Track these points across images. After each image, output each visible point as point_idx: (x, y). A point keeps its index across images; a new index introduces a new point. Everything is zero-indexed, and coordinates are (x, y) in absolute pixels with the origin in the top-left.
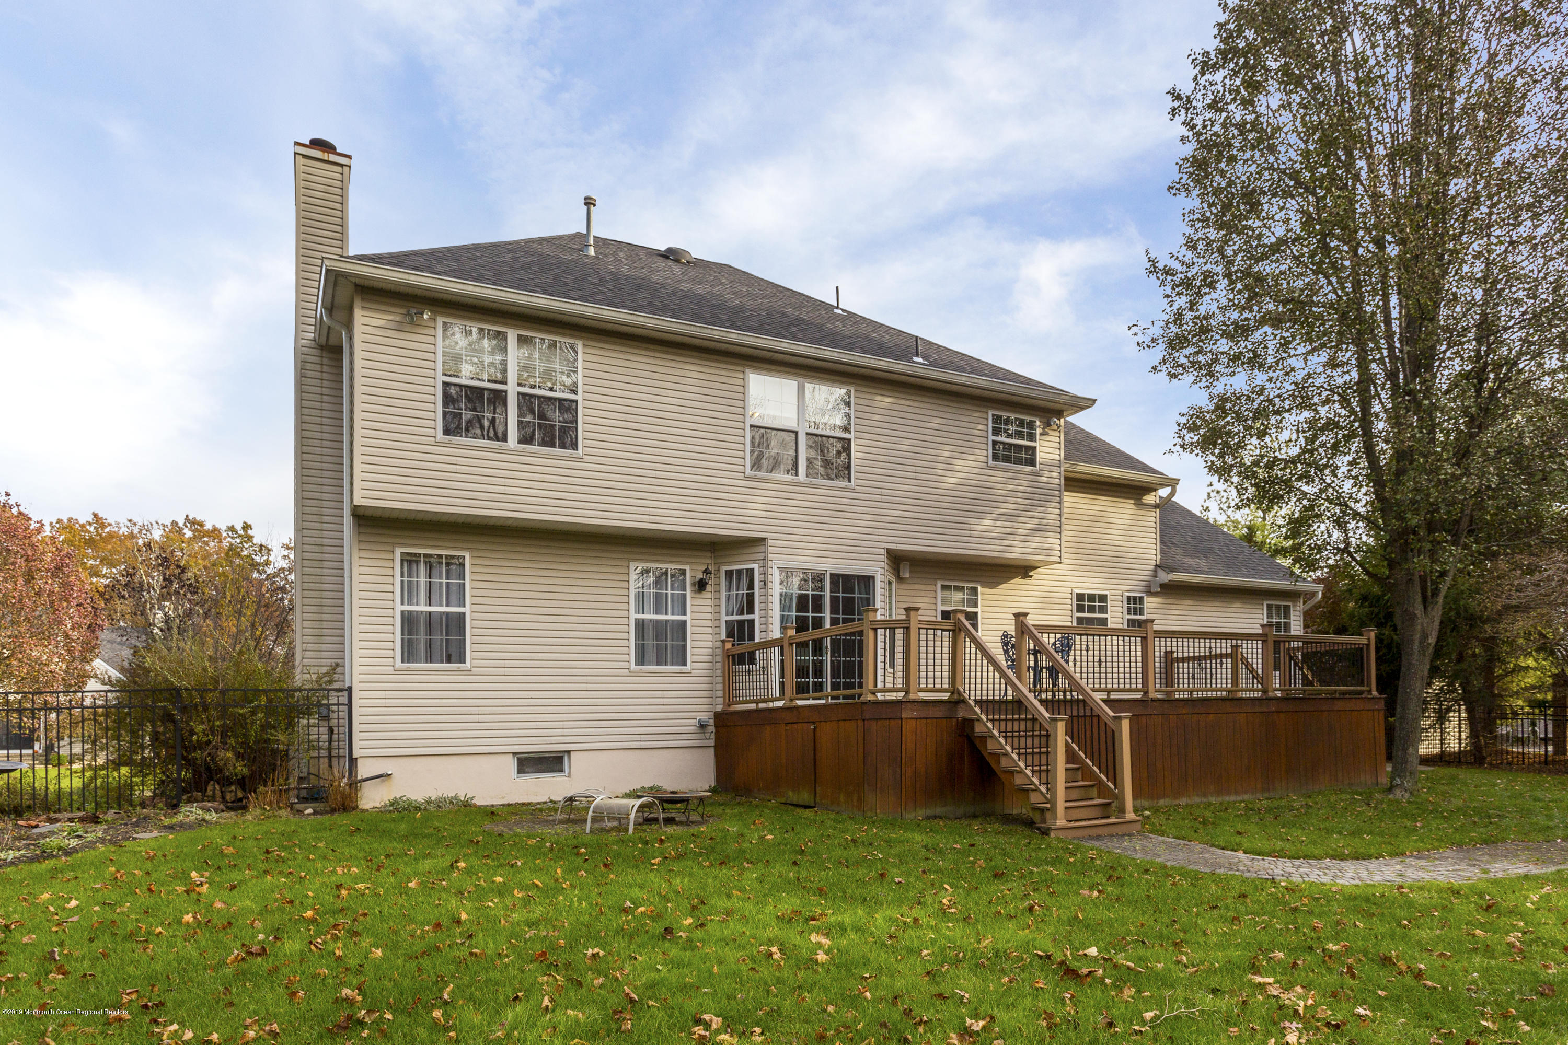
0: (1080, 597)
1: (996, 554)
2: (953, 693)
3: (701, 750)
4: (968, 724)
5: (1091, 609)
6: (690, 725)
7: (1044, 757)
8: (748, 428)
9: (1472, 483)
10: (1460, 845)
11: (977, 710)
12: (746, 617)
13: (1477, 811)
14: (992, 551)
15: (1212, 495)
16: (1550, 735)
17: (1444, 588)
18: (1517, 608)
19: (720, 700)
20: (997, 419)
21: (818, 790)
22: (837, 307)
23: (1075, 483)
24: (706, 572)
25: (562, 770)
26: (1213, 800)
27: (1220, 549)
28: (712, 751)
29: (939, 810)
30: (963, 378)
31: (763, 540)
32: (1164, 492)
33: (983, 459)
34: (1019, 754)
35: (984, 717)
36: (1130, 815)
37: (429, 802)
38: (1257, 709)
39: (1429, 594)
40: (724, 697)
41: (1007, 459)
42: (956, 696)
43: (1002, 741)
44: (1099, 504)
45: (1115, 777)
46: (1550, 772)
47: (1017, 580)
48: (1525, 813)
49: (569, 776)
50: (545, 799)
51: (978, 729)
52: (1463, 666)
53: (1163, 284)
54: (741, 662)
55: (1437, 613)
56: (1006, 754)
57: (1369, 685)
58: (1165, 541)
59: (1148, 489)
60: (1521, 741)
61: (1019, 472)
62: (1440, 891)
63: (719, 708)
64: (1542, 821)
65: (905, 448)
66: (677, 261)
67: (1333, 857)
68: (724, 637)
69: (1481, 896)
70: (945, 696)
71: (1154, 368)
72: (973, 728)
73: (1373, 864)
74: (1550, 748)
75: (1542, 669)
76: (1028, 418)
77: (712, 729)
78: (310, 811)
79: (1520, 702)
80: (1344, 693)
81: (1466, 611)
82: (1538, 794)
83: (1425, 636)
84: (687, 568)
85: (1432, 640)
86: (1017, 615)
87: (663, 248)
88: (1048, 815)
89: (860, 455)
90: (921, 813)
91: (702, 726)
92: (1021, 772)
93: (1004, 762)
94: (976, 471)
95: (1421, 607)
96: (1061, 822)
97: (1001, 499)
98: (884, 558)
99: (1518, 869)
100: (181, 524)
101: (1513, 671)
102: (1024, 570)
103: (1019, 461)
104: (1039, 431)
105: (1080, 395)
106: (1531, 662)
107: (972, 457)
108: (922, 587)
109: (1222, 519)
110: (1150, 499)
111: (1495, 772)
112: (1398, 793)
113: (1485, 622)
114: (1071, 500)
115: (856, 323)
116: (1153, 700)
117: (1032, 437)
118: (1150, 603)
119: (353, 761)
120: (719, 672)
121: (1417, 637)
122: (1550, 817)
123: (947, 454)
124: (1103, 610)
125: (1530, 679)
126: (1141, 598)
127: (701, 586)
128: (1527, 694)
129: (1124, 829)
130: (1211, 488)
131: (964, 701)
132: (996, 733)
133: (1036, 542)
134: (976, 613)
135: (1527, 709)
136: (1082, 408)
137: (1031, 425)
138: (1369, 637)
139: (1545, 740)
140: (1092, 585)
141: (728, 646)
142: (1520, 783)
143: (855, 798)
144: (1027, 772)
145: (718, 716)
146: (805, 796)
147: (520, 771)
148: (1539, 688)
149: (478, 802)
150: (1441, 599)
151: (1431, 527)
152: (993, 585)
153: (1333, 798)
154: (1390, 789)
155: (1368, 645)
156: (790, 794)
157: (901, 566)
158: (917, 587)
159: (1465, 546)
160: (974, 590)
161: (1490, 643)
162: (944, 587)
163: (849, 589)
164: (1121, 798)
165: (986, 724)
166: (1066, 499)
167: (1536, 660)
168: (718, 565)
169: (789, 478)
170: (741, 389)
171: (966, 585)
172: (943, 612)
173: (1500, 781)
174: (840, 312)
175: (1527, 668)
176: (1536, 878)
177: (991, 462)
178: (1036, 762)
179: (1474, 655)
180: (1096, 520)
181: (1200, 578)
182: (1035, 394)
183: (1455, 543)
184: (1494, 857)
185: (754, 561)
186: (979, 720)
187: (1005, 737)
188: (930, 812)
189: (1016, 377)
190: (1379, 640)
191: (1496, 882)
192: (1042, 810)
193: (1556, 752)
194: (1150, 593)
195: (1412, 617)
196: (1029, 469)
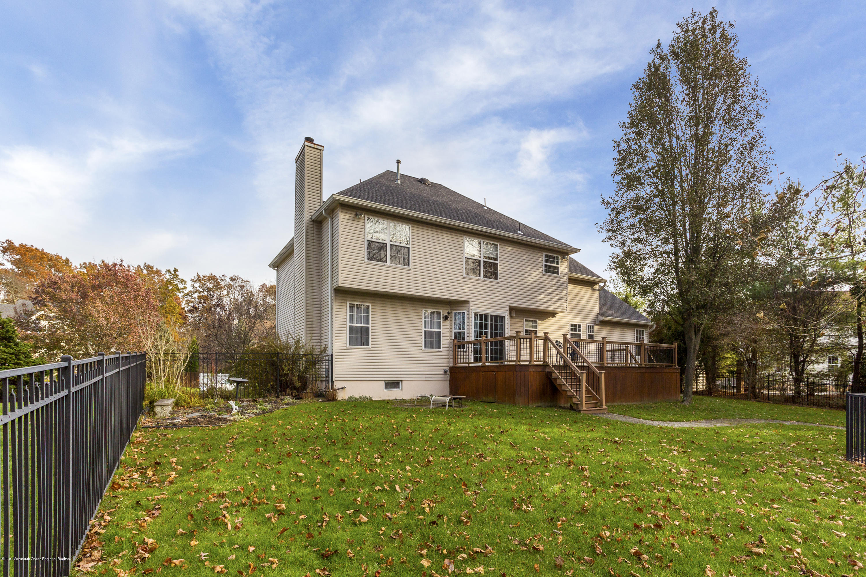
0: (572, 325)
1: (545, 308)
2: (544, 362)
3: (445, 382)
4: (550, 373)
5: (576, 330)
6: (441, 372)
7: (578, 386)
8: (464, 259)
9: (712, 294)
10: (707, 419)
11: (553, 368)
12: (461, 331)
13: (711, 409)
14: (543, 307)
15: (612, 281)
16: (735, 385)
17: (702, 329)
18: (725, 335)
19: (452, 362)
20: (546, 256)
21: (496, 396)
22: (485, 206)
23: (573, 281)
24: (448, 313)
25: (399, 388)
26: (624, 404)
27: (619, 307)
28: (448, 382)
29: (540, 404)
30: (536, 241)
31: (469, 301)
32: (602, 284)
33: (541, 271)
34: (569, 385)
35: (556, 371)
36: (604, 407)
37: (360, 398)
38: (639, 371)
39: (697, 331)
40: (453, 361)
41: (549, 272)
42: (545, 364)
43: (563, 380)
44: (579, 289)
45: (599, 393)
46: (735, 399)
47: (551, 318)
48: (727, 410)
49: (402, 390)
50: (394, 398)
51: (554, 375)
52: (706, 356)
53: (606, 208)
54: (460, 348)
55: (699, 337)
56: (564, 385)
57: (675, 363)
58: (601, 304)
59: (595, 283)
60: (725, 387)
61: (553, 277)
62: (703, 429)
63: (451, 365)
64: (732, 413)
65: (515, 267)
66: (425, 184)
67: (669, 421)
68: (453, 338)
69: (715, 430)
70: (541, 363)
71: (603, 240)
72: (551, 375)
73: (682, 423)
74: (735, 391)
75: (733, 358)
76: (556, 255)
77: (449, 373)
78: (320, 400)
79: (725, 371)
80: (666, 366)
81: (707, 335)
82: (731, 405)
83: (695, 346)
84: (441, 311)
85: (697, 348)
86: (564, 335)
87: (419, 177)
88: (579, 406)
89: (501, 269)
90: (534, 405)
91: (446, 372)
92: (570, 391)
93: (563, 387)
94: (539, 276)
95: (694, 336)
96: (584, 408)
97: (547, 287)
98: (508, 309)
99: (725, 425)
100: (142, 267)
101: (723, 358)
102: (553, 314)
103: (553, 272)
104: (560, 261)
105: (575, 247)
106: (729, 355)
107: (537, 271)
108: (518, 320)
109: (614, 291)
110: (596, 287)
111: (716, 398)
112: (686, 403)
113: (714, 339)
114: (570, 286)
115: (493, 214)
116: (606, 367)
117: (558, 263)
118: (596, 328)
119: (333, 382)
120: (451, 352)
121: (693, 346)
122: (735, 412)
123: (529, 269)
124: (580, 330)
125: (729, 362)
126: (593, 326)
127: (446, 318)
128: (727, 368)
129: (602, 411)
130: (611, 279)
131: (548, 366)
132: (560, 377)
133: (559, 304)
134: (536, 331)
135: (727, 374)
136: (576, 252)
137: (558, 258)
138: (674, 345)
139: (734, 387)
140: (576, 321)
141: (456, 342)
142: (725, 402)
143: (512, 398)
144: (572, 391)
145: (451, 368)
146: (491, 399)
147: (386, 388)
148: (732, 365)
149: (374, 399)
150: (700, 333)
151: (698, 307)
152: (542, 320)
153: (664, 404)
154: (683, 402)
155: (675, 348)
156: (484, 398)
157: (512, 312)
158: (517, 320)
159: (709, 315)
160: (536, 322)
161: (715, 348)
162: (526, 320)
163: (496, 321)
164: (601, 401)
165: (556, 374)
166: (569, 287)
167: (731, 355)
168: (452, 310)
169: (478, 278)
170: (462, 244)
171: (533, 320)
172: (526, 330)
173: (718, 401)
174: (486, 208)
175: (728, 357)
176: (730, 427)
177: (544, 273)
178: (575, 387)
179: (709, 352)
180: (578, 295)
181: (614, 319)
182: (560, 247)
183: (705, 313)
184: (717, 422)
185: (465, 309)
186: (554, 372)
187: (564, 379)
188: (537, 405)
189: (556, 241)
190: (679, 346)
191: (719, 427)
192: (577, 404)
193: (737, 392)
194: (596, 324)
195: (691, 339)
196: (557, 275)
